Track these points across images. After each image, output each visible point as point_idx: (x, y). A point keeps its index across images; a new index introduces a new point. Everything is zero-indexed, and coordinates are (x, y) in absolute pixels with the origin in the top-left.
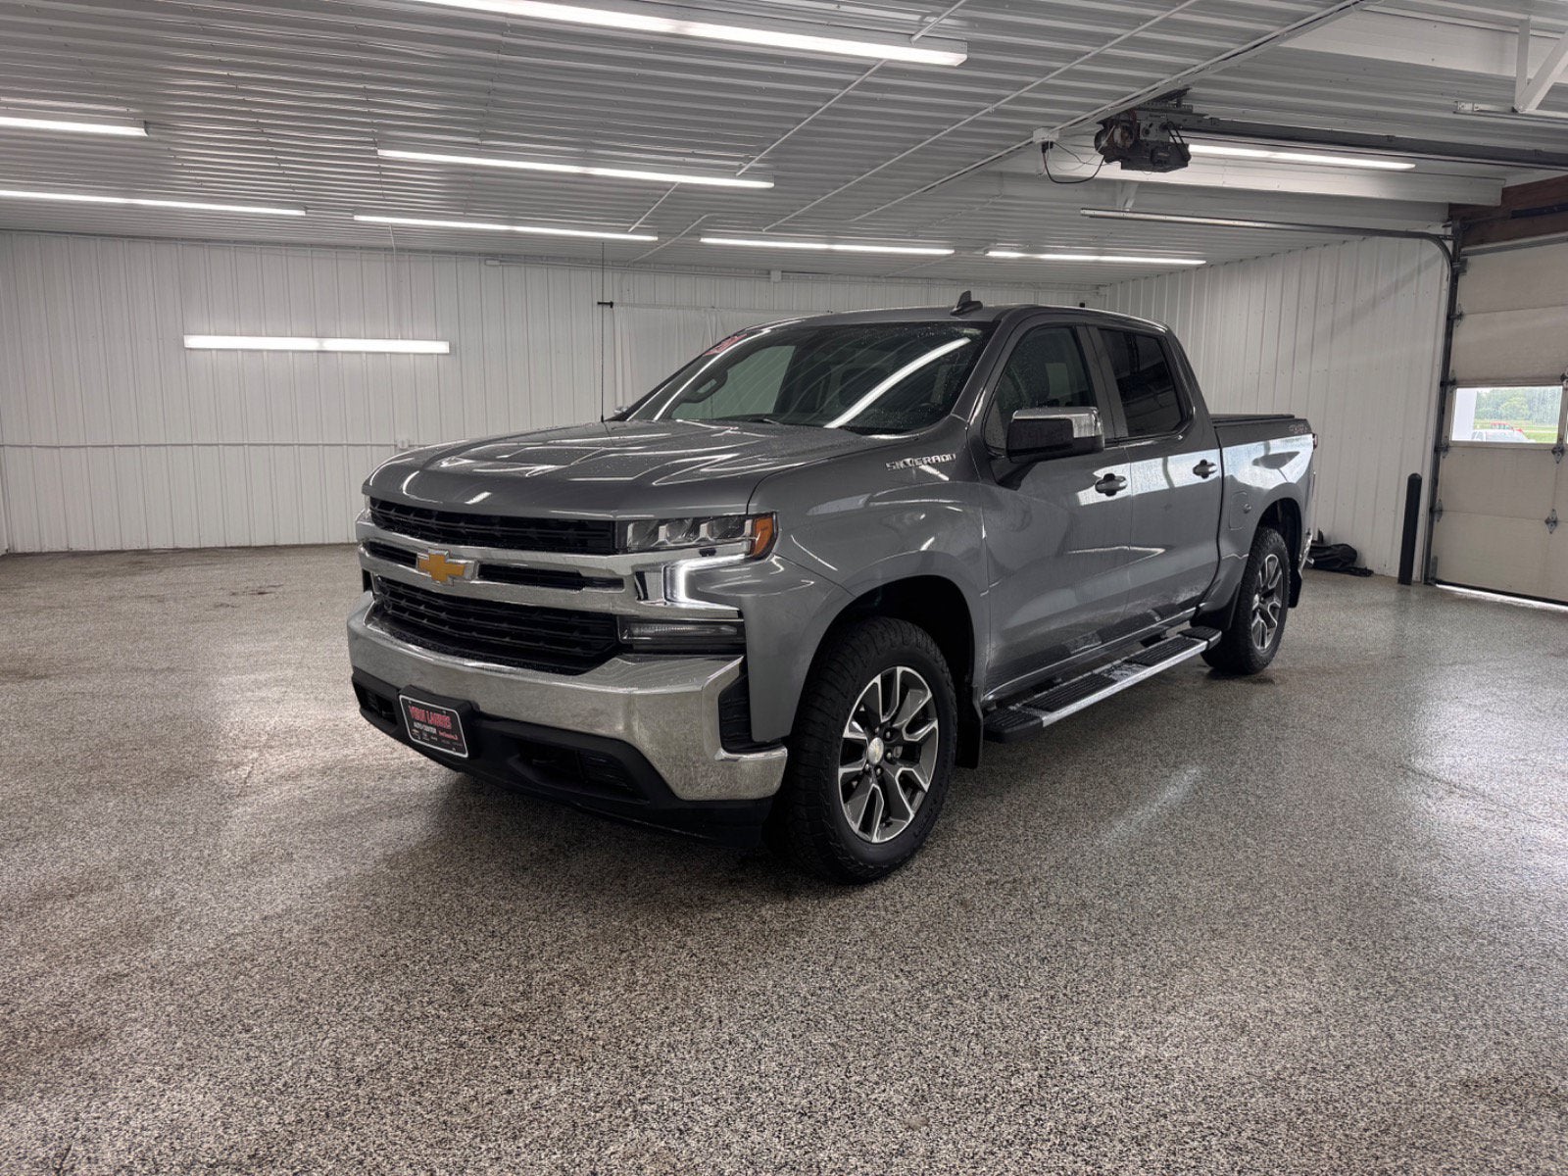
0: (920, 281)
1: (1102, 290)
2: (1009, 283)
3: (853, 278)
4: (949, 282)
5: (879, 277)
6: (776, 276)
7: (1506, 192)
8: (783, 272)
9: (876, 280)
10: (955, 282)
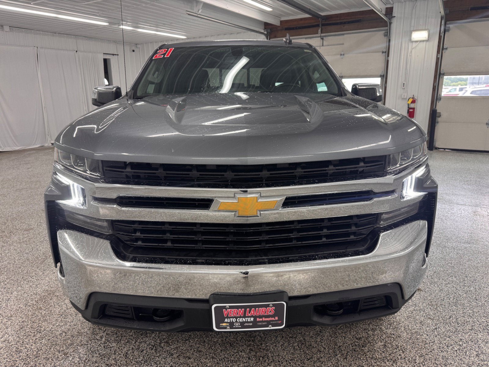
0: (72, 36)
1: (138, 46)
2: (106, 40)
3: (43, 33)
4: (84, 38)
5: (55, 33)
6: (6, 28)
7: (281, 22)
8: (10, 27)
9: (55, 34)
10: (86, 38)
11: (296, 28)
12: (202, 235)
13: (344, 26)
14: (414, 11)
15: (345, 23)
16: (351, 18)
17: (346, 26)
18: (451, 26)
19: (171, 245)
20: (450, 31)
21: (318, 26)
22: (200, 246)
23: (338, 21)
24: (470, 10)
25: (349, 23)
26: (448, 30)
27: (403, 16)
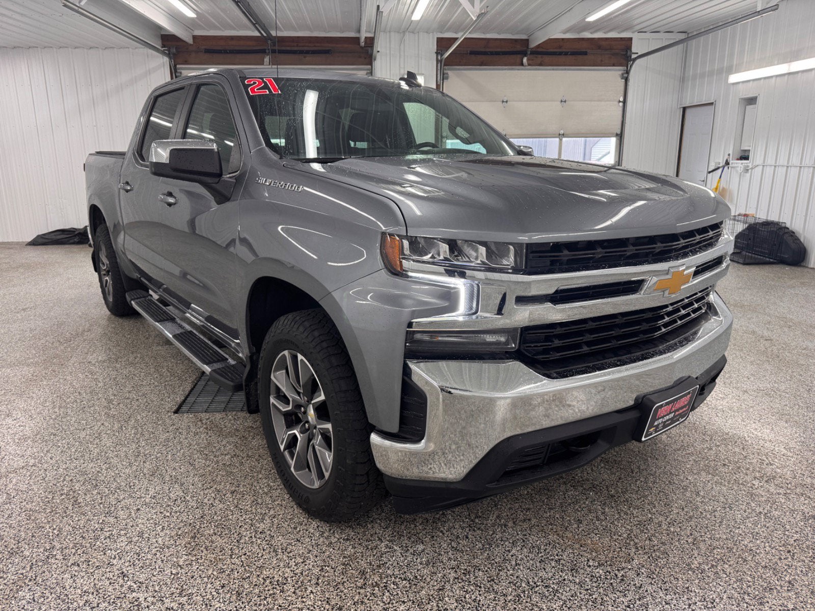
11: (225, 52)
12: (621, 329)
13: (305, 57)
14: (402, 45)
15: (307, 52)
16: (315, 46)
17: (309, 58)
18: (450, 73)
19: (588, 349)
20: (449, 80)
21: (263, 52)
22: (614, 344)
23: (296, 49)
24: (470, 54)
25: (314, 52)
26: (447, 78)
27: (388, 52)
